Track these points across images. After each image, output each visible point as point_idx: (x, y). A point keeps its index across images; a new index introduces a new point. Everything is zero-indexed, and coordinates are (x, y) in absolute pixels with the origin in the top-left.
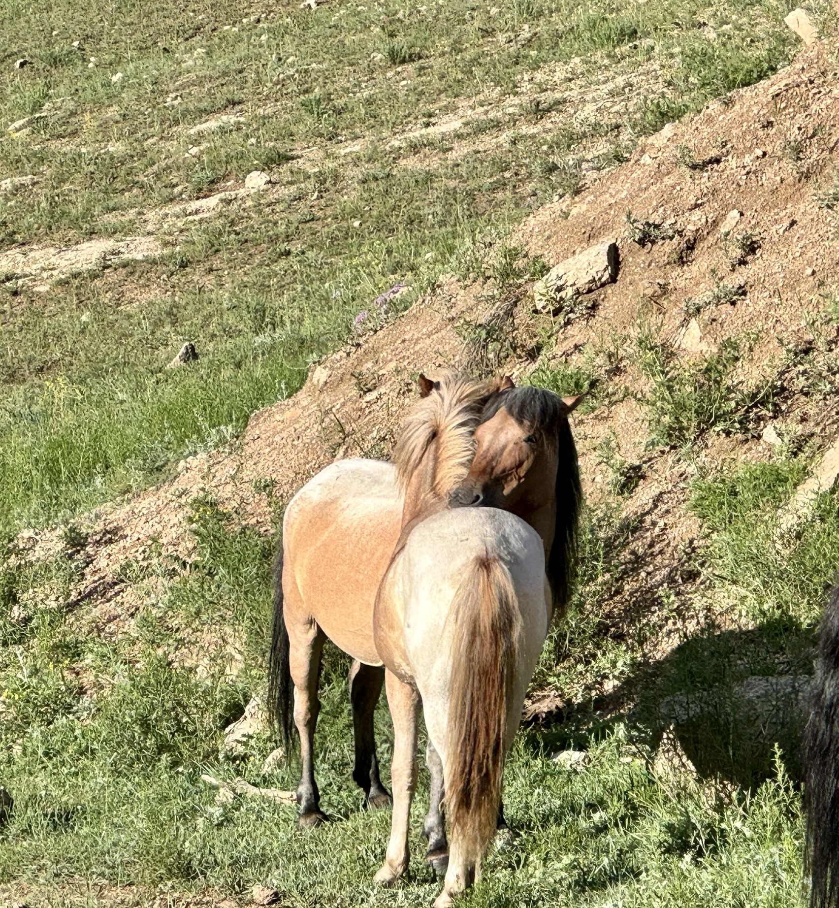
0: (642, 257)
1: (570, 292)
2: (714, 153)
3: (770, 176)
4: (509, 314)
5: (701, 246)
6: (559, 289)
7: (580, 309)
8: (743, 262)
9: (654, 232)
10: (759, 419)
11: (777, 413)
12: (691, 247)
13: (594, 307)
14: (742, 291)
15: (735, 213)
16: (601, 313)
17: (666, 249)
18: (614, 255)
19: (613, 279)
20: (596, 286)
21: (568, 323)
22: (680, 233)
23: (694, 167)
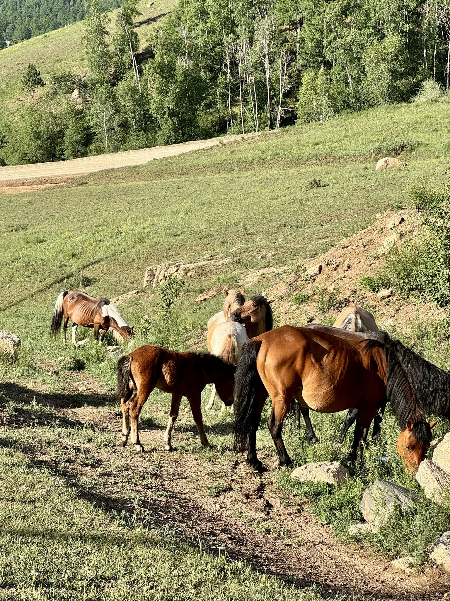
0: (327, 268)
1: (309, 276)
2: (348, 245)
3: (358, 251)
4: (296, 280)
5: (340, 266)
6: (307, 275)
7: (312, 280)
8: (347, 270)
9: (330, 263)
10: (342, 307)
11: (346, 305)
12: (338, 266)
13: (315, 280)
14: (344, 277)
15: (348, 259)
16: (316, 281)
17: (332, 267)
18: (320, 268)
19: (320, 273)
20: (316, 275)
21: (309, 283)
22: (336, 263)
23: (342, 248)
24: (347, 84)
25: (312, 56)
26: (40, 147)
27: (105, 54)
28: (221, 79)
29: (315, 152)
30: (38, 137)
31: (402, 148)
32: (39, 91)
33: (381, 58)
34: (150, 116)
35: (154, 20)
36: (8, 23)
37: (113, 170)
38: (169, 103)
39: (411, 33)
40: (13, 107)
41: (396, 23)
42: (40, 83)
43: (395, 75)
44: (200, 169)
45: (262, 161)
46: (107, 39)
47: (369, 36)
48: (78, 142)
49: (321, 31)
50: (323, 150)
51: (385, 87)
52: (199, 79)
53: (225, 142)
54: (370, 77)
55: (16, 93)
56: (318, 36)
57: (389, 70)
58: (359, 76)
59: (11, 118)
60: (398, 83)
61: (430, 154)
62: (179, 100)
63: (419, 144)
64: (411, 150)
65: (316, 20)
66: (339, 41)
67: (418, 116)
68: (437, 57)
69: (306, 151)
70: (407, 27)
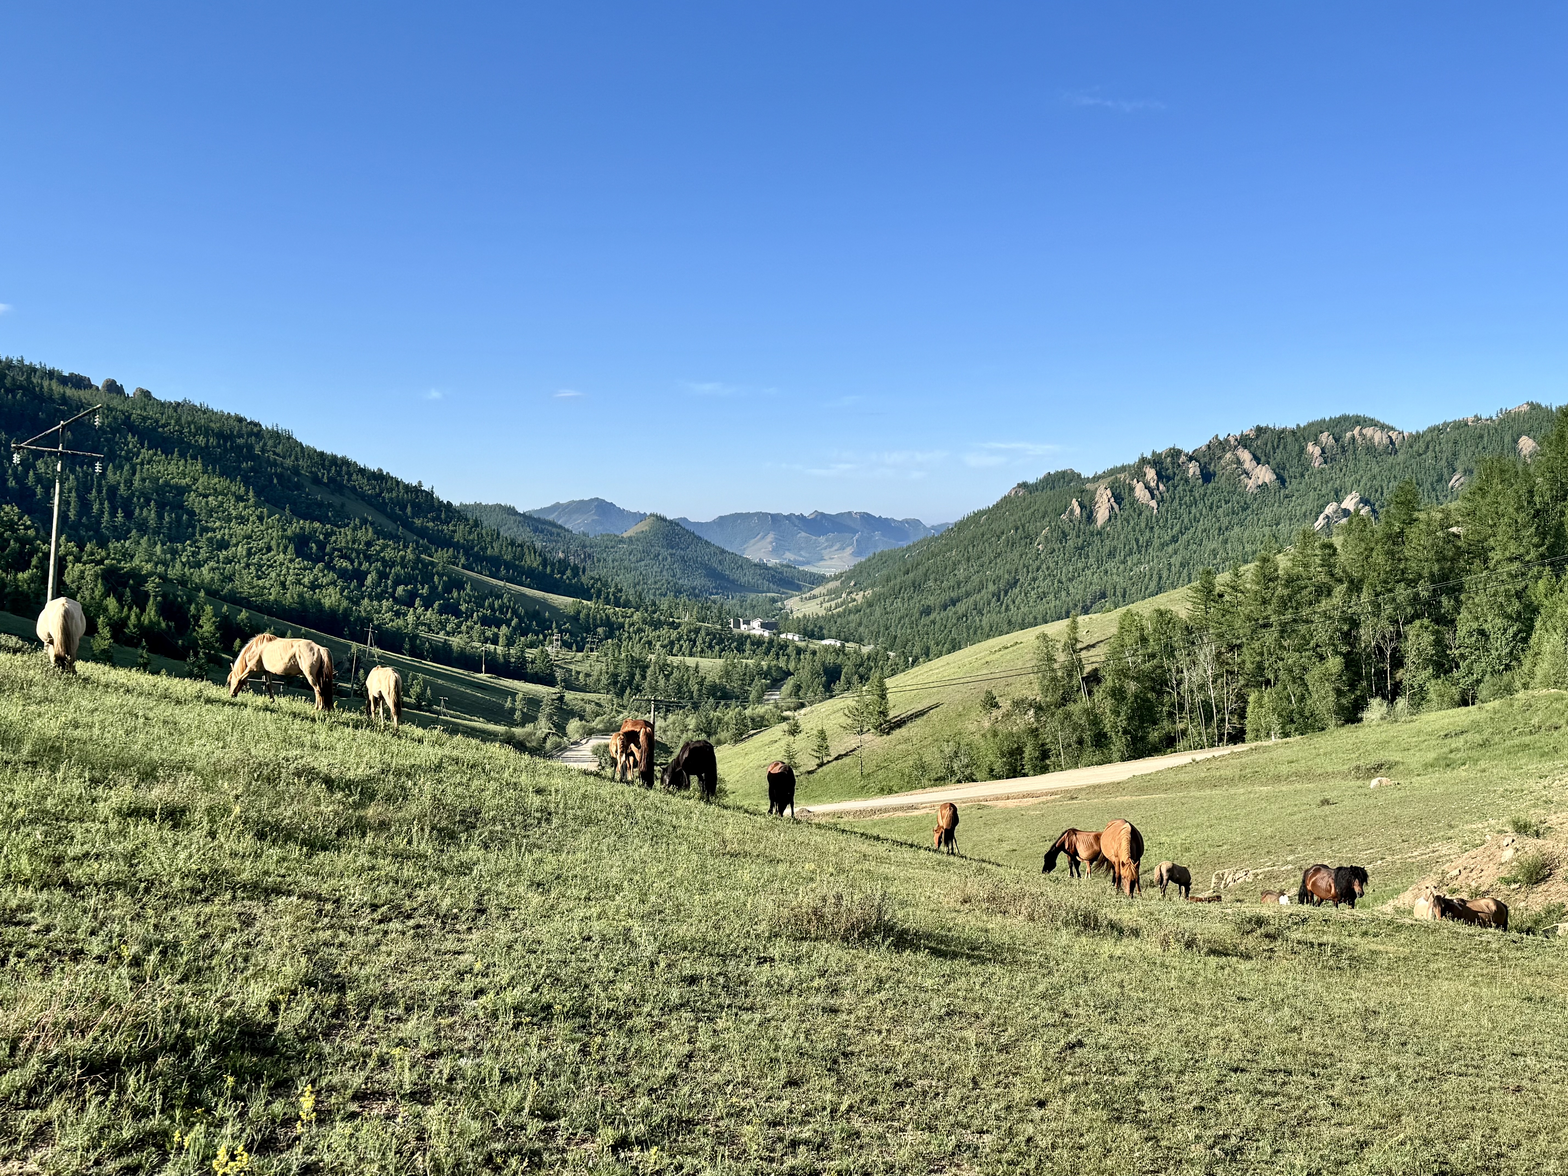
24: (1291, 702)
25: (1253, 676)
26: (1005, 764)
27: (1054, 679)
28: (1166, 698)
29: (1293, 770)
30: (1003, 755)
31: (1380, 766)
32: (995, 713)
33: (1325, 677)
34: (1105, 734)
35: (1093, 646)
36: (908, 641)
37: (1099, 786)
38: (1122, 722)
39: (1349, 653)
40: (972, 727)
41: (1334, 645)
42: (996, 706)
43: (1339, 693)
44: (1183, 785)
45: (1243, 778)
46: (1056, 666)
47: (1309, 658)
48: (1037, 758)
49: (1262, 654)
50: (1301, 767)
51: (1331, 705)
52: (1148, 700)
53: (1198, 759)
54: (1315, 696)
55: (973, 715)
56: (1258, 659)
57: (1334, 689)
58: (1303, 695)
59: (972, 737)
60: (1344, 701)
61: (1410, 772)
62: (1130, 719)
63: (1397, 763)
64: (1389, 768)
65: (1256, 645)
66: (1281, 663)
67: (1384, 735)
68: (1375, 674)
69: (1284, 769)
70: (1345, 649)
